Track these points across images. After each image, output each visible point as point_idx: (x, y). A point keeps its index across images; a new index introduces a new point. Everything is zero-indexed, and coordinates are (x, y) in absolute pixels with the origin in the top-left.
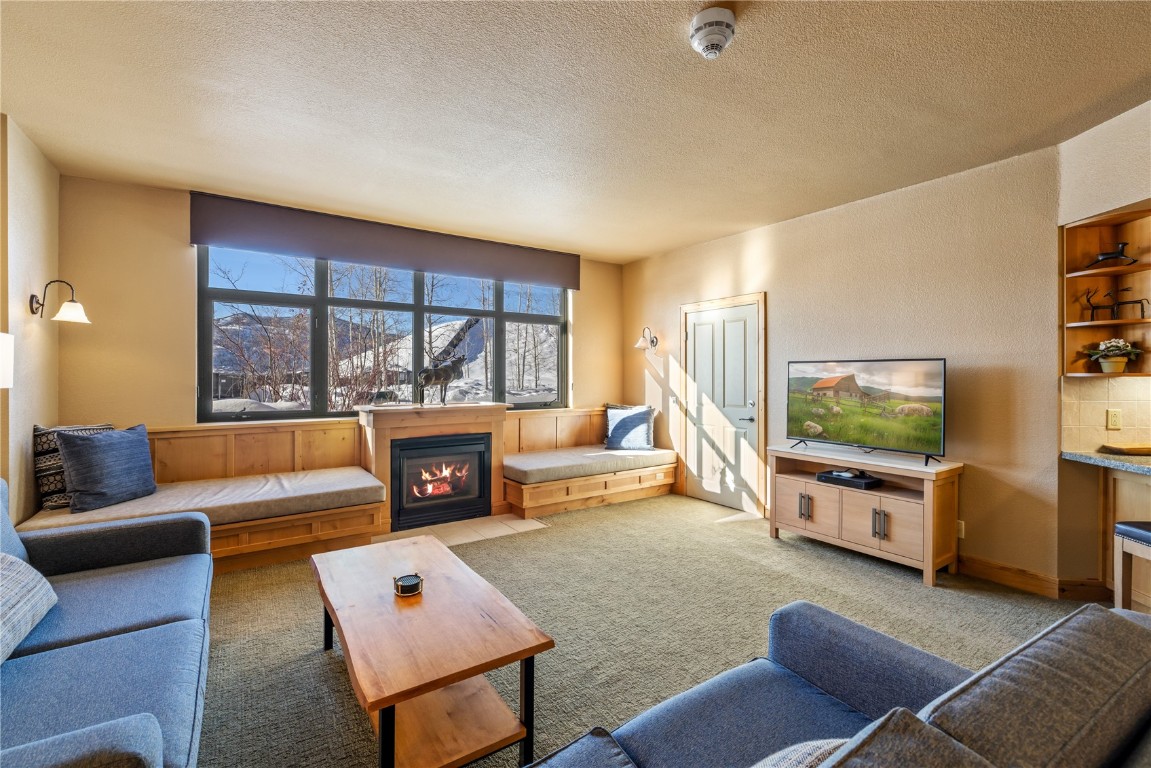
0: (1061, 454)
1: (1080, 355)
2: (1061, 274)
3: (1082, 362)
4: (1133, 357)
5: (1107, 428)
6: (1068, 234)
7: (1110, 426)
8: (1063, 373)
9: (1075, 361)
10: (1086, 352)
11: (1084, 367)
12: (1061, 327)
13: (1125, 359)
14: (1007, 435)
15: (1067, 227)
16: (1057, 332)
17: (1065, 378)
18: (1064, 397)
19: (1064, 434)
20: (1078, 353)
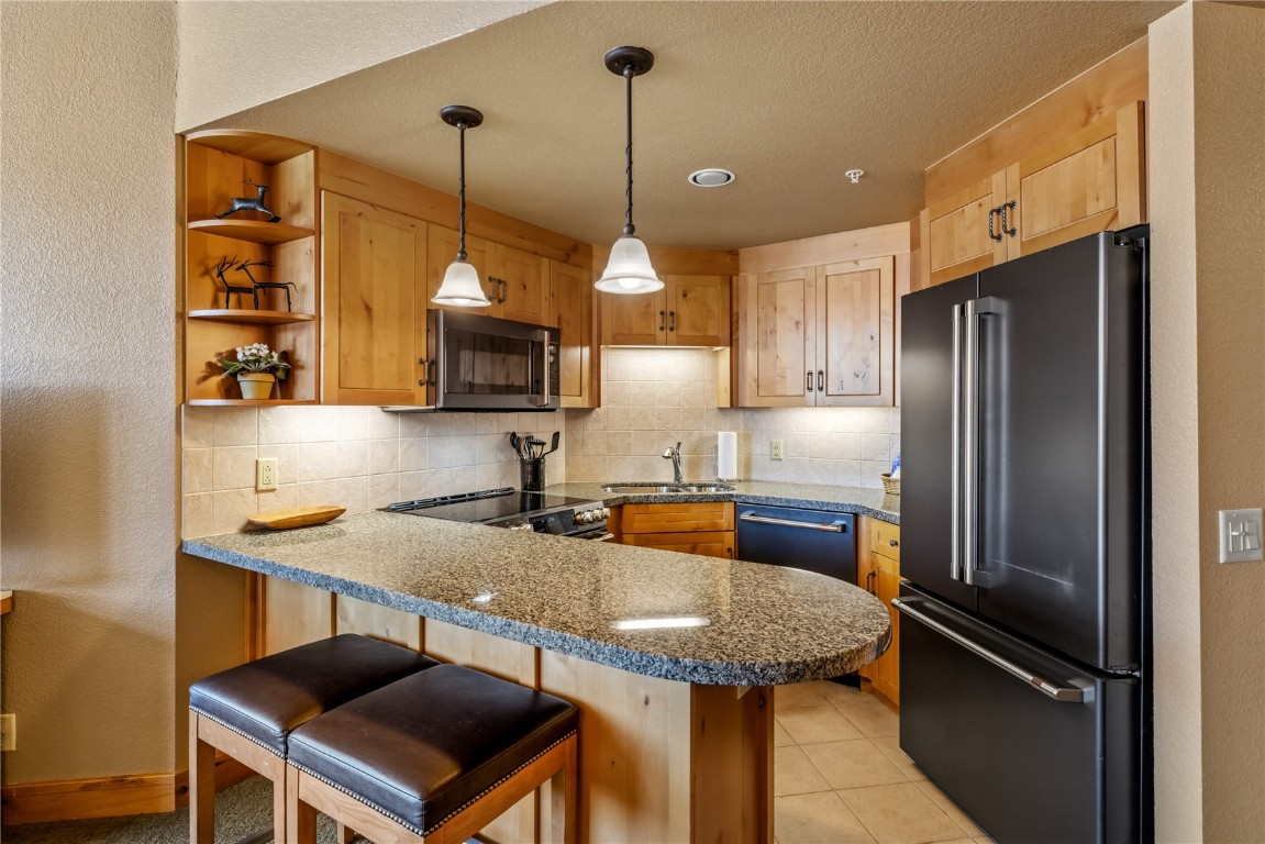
0: (181, 545)
1: (212, 369)
2: (180, 222)
3: (215, 380)
4: (281, 374)
5: (257, 491)
6: (194, 151)
7: (261, 487)
8: (184, 401)
9: (205, 378)
10: (220, 365)
11: (219, 389)
12: (181, 316)
13: (270, 378)
14: (93, 522)
15: (190, 137)
16: (173, 326)
17: (186, 410)
18: (185, 443)
19: (186, 510)
20: (210, 365)
